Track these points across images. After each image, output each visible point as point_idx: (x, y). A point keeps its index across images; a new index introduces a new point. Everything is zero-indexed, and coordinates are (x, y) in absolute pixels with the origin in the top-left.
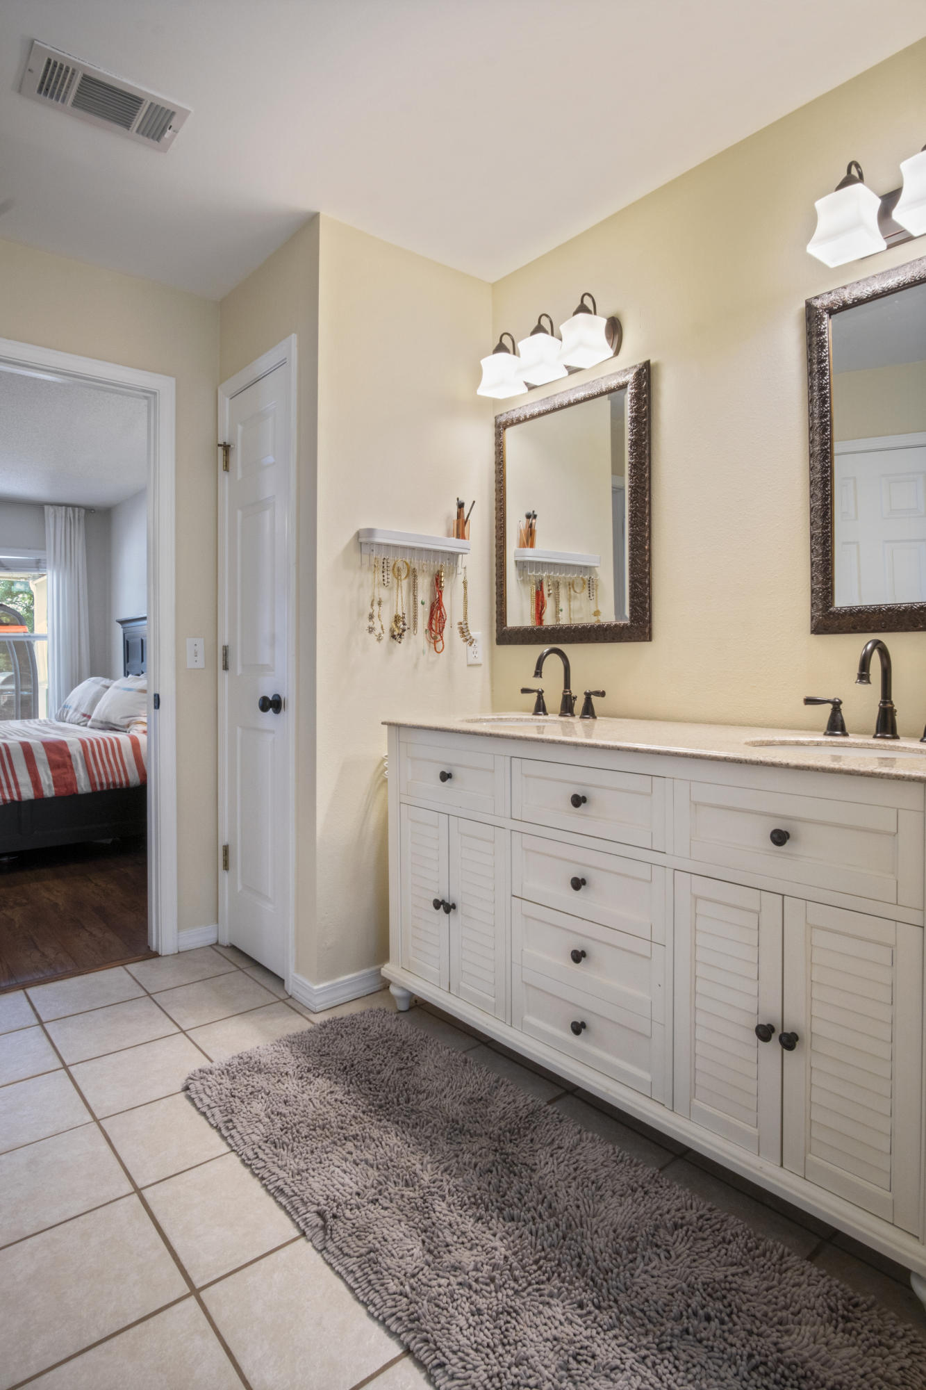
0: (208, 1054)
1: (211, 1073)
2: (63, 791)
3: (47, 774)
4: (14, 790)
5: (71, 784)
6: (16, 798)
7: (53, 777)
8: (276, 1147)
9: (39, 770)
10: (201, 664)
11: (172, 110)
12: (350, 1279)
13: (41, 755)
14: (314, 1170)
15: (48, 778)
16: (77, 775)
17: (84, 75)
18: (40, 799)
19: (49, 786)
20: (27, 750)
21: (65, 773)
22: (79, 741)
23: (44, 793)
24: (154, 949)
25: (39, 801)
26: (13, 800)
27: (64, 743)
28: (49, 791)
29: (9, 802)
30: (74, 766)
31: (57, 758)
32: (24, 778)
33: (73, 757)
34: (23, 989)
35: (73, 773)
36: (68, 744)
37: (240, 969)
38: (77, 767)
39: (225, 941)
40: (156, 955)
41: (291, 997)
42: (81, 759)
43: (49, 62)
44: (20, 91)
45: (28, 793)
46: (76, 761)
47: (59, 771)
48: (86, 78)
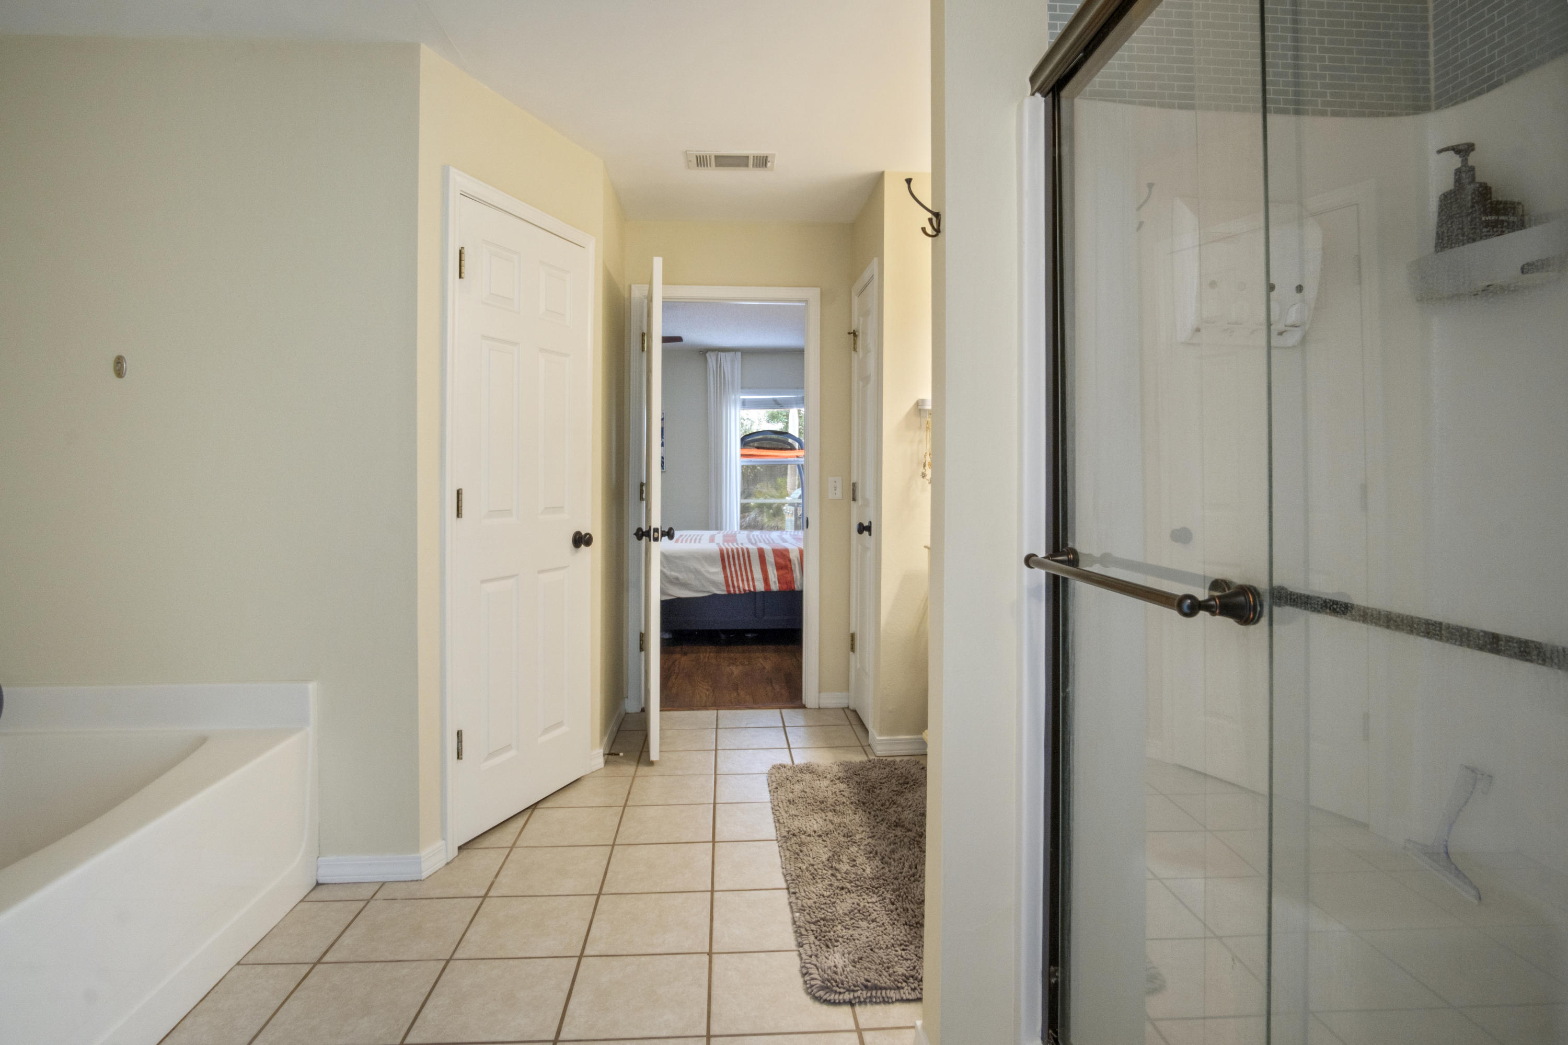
0: (794, 758)
1: (785, 767)
2: (785, 587)
3: (774, 573)
4: (751, 583)
5: (790, 582)
6: (752, 589)
7: (778, 576)
8: (790, 804)
9: (768, 570)
10: (839, 495)
11: (765, 155)
12: (783, 859)
13: (770, 558)
14: (801, 817)
15: (775, 577)
16: (794, 576)
17: (715, 156)
18: (768, 592)
19: (775, 582)
20: (761, 554)
21: (786, 573)
22: (798, 550)
23: (771, 588)
24: (804, 703)
25: (768, 593)
26: (750, 591)
27: (787, 550)
28: (775, 587)
29: (747, 592)
30: (793, 569)
31: (781, 561)
32: (758, 574)
33: (792, 562)
34: (717, 710)
35: (792, 573)
36: (790, 551)
37: (851, 725)
38: (795, 569)
39: (851, 707)
40: (804, 707)
41: (869, 745)
42: (798, 563)
43: (697, 156)
44: (689, 168)
45: (760, 587)
46: (795, 565)
47: (782, 572)
48: (716, 157)
